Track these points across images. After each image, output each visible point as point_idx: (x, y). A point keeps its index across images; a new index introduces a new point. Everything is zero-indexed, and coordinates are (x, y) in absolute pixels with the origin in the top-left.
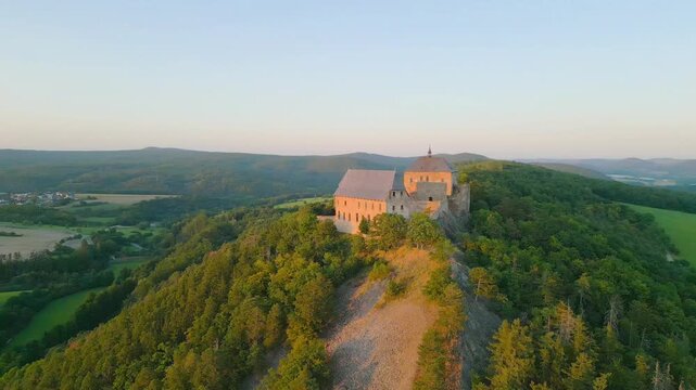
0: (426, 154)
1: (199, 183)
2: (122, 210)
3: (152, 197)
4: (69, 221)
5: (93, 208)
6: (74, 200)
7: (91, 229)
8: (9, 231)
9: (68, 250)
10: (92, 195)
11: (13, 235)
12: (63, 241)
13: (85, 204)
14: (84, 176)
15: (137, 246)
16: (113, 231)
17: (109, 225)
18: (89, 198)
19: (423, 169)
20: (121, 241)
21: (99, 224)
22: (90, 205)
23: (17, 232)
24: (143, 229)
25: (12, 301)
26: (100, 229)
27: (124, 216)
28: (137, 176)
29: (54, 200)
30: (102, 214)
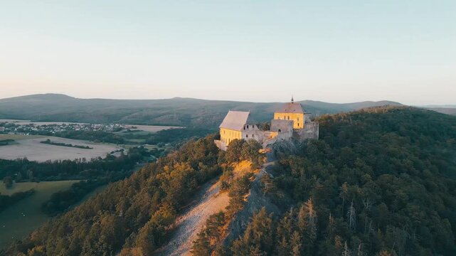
0: (290, 101)
1: (199, 119)
2: (150, 135)
3: (169, 128)
4: (119, 141)
5: (134, 134)
6: (123, 128)
7: (129, 146)
8: (86, 145)
9: (114, 157)
10: (134, 126)
11: (88, 148)
12: (113, 152)
13: (130, 131)
14: (134, 114)
15: (153, 157)
16: (142, 147)
17: (142, 143)
18: (133, 127)
19: (286, 111)
20: (145, 153)
21: (136, 143)
22: (133, 131)
23: (90, 146)
24: (160, 146)
25: (75, 185)
26: (135, 146)
27: (150, 139)
28: (163, 115)
29: (114, 128)
30: (139, 137)
